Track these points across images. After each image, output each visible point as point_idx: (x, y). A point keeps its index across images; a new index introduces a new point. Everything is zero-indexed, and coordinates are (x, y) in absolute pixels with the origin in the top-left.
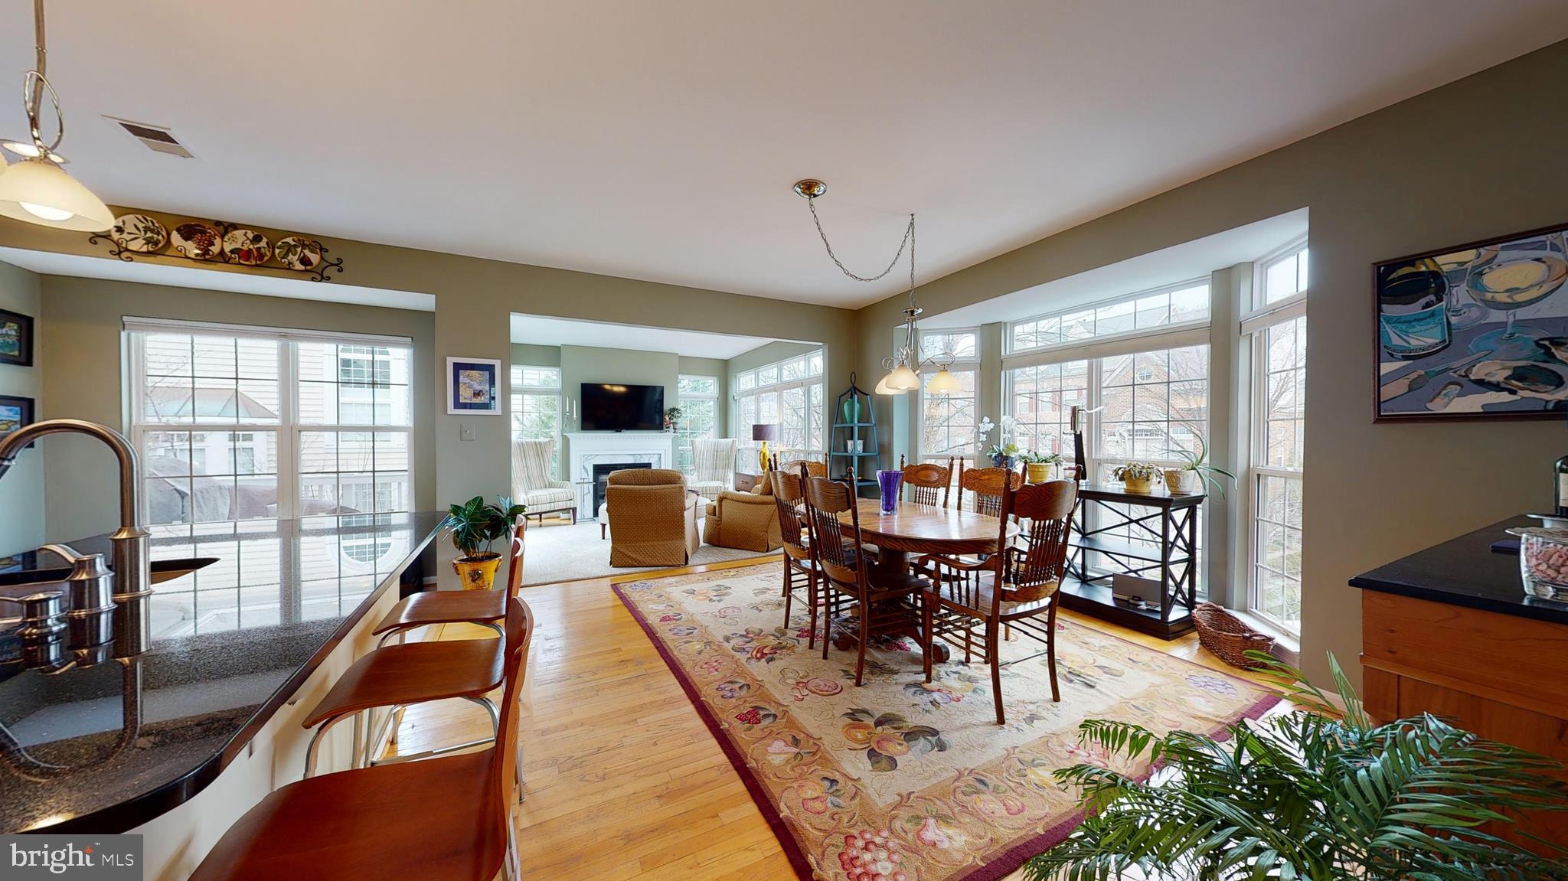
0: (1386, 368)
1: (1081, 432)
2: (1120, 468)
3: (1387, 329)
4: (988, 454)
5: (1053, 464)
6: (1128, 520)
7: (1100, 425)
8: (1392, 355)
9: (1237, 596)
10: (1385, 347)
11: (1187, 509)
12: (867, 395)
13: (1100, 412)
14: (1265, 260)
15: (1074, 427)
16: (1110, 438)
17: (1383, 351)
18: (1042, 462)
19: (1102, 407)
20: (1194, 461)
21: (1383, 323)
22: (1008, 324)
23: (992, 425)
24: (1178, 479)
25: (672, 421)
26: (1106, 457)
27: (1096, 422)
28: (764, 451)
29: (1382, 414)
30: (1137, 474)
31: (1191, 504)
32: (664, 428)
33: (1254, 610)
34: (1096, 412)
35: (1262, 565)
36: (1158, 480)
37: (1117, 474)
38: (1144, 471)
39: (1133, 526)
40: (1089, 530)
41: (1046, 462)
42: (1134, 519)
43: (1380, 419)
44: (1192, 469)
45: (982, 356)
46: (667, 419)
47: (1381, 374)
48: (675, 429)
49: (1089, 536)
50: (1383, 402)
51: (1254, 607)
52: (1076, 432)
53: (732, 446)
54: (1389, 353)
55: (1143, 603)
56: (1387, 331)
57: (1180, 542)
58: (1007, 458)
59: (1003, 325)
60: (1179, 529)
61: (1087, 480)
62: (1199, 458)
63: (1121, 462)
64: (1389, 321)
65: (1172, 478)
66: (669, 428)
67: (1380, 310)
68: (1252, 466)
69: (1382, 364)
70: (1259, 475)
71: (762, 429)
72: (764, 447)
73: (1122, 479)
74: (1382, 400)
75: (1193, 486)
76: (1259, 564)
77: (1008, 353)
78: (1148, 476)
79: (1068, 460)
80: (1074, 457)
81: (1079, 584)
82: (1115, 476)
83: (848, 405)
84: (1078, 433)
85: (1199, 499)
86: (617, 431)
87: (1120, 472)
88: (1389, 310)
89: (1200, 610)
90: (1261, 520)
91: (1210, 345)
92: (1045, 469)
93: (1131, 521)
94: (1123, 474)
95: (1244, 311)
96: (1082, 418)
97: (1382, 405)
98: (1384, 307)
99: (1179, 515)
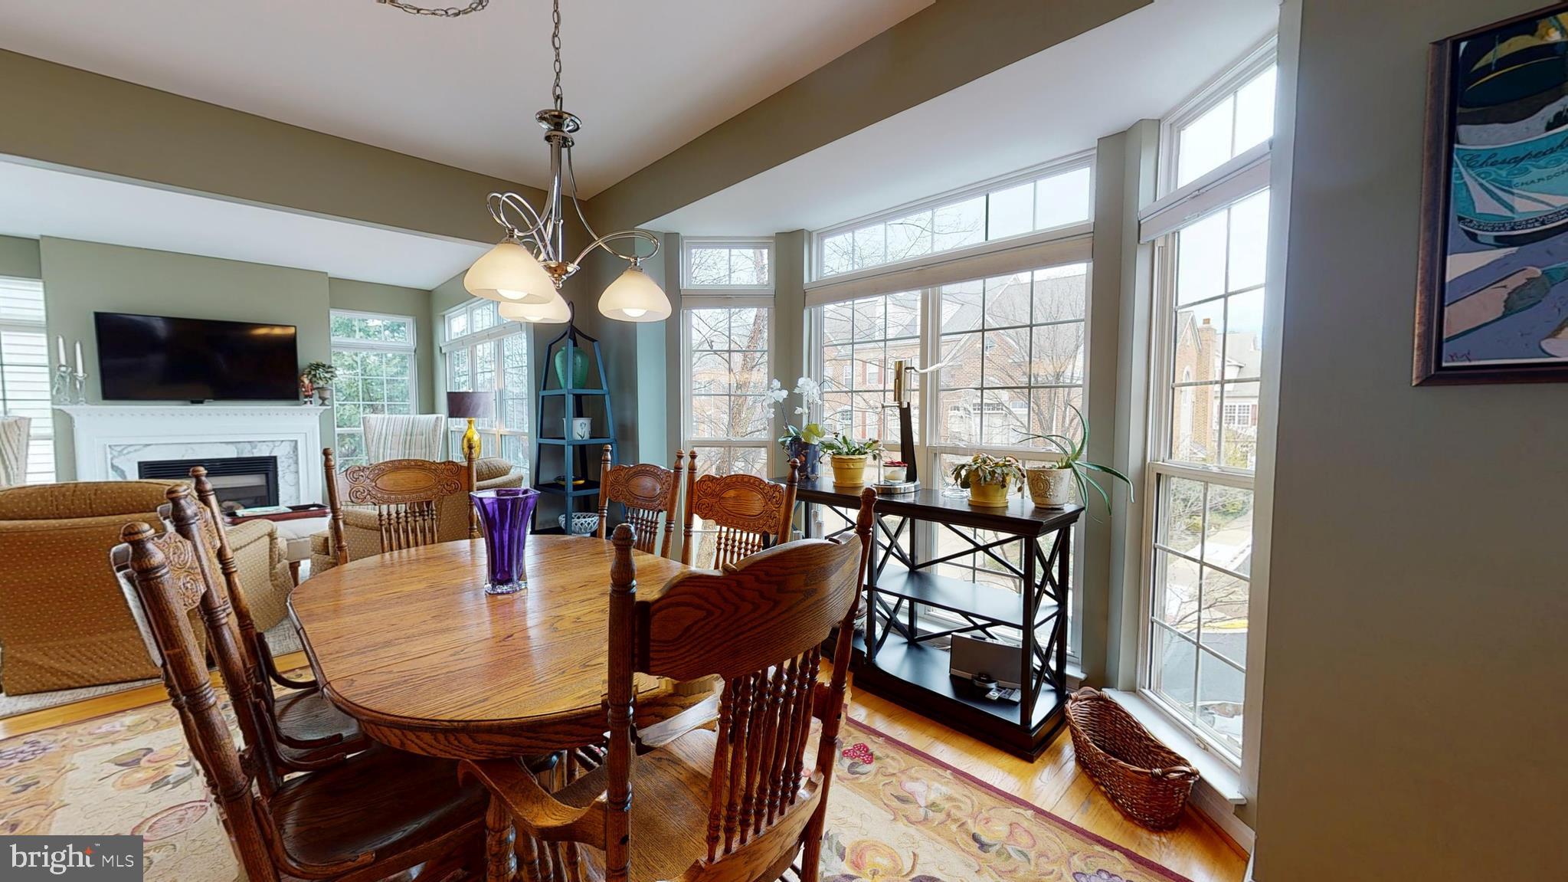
0: (1459, 265)
1: (909, 404)
2: (963, 466)
3: (1467, 178)
4: (780, 440)
5: (870, 457)
6: (972, 547)
7: (937, 394)
8: (1473, 237)
9: (1122, 668)
10: (1460, 219)
11: (1057, 531)
12: (593, 340)
13: (937, 371)
14: (1178, 114)
15: (898, 397)
16: (951, 413)
17: (1455, 229)
18: (853, 454)
19: (939, 365)
20: (1069, 449)
21: (1459, 166)
22: (814, 234)
23: (785, 393)
24: (1047, 482)
25: (315, 386)
26: (943, 442)
27: (931, 388)
28: (469, 434)
29: (1444, 364)
30: (989, 478)
31: (1064, 524)
32: (301, 396)
33: (1147, 691)
34: (932, 372)
35: (1158, 619)
36: (1019, 485)
37: (958, 476)
38: (999, 471)
39: (980, 553)
40: (920, 561)
41: (860, 453)
42: (981, 544)
43: (1438, 375)
44: (1065, 467)
45: (776, 284)
46: (306, 381)
47: (1448, 279)
48: (323, 399)
49: (919, 570)
50: (1448, 340)
51: (1147, 686)
52: (901, 403)
53: (436, 425)
54: (1467, 233)
55: (993, 686)
56: (1465, 184)
57: (1049, 588)
58: (807, 445)
59: (806, 236)
60: (1047, 566)
61: (918, 482)
62: (1077, 449)
63: (964, 452)
64: (1472, 161)
65: (1039, 482)
66: (311, 396)
67: (1453, 138)
68: (1148, 460)
69: (1449, 258)
70: (1159, 476)
71: (463, 398)
72: (469, 428)
73: (965, 484)
74: (1445, 336)
75: (1066, 496)
76: (1155, 618)
77: (814, 279)
78: (1004, 480)
79: (890, 448)
80: (900, 442)
81: (905, 647)
82: (956, 480)
83: (562, 356)
84: (905, 406)
85: (1073, 517)
86: (194, 402)
87: (963, 473)
88: (1474, 137)
89: (1076, 700)
90: (1161, 548)
91: (1091, 264)
92: (858, 465)
93: (978, 548)
94: (967, 476)
95: (1144, 201)
96: (913, 381)
97: (1445, 345)
98: (1462, 130)
99: (1046, 542)
